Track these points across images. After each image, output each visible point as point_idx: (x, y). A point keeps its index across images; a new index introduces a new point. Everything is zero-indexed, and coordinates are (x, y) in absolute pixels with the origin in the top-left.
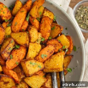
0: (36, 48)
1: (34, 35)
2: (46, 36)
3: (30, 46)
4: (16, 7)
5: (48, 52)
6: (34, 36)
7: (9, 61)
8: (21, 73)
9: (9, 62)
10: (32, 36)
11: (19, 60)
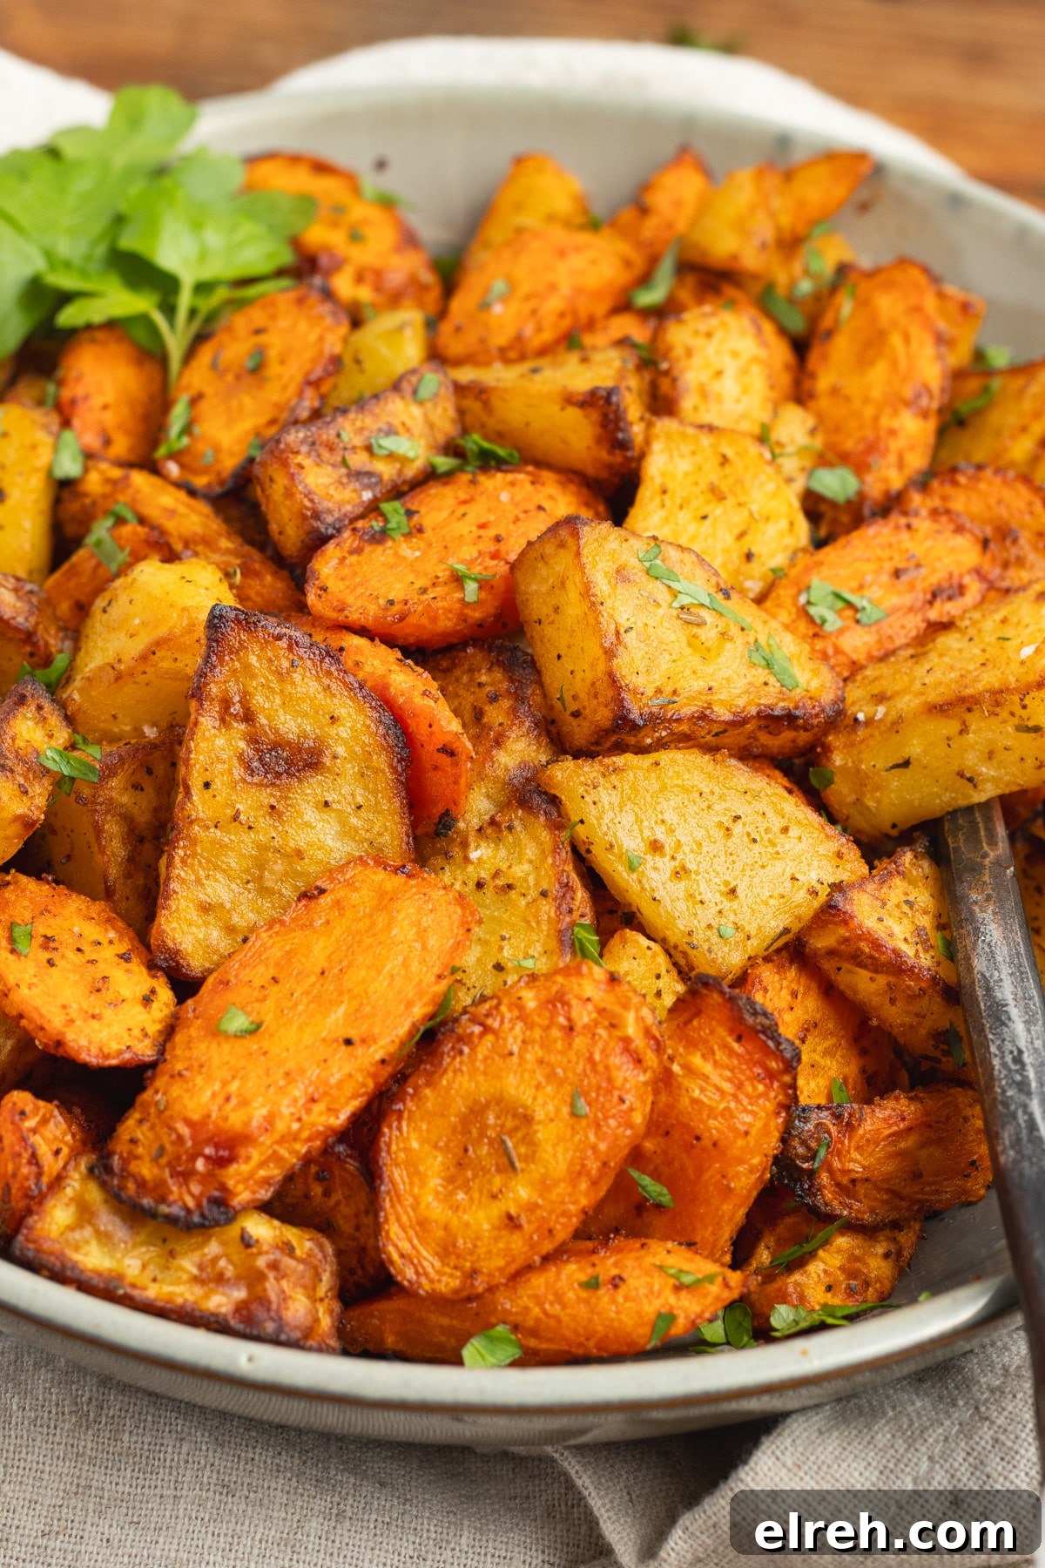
0: (739, 481)
1: (719, 373)
2: (873, 447)
3: (657, 446)
4: (518, 207)
5: (897, 574)
6: (715, 387)
7: (358, 551)
8: (506, 703)
9: (354, 558)
10: (692, 376)
11: (495, 556)
